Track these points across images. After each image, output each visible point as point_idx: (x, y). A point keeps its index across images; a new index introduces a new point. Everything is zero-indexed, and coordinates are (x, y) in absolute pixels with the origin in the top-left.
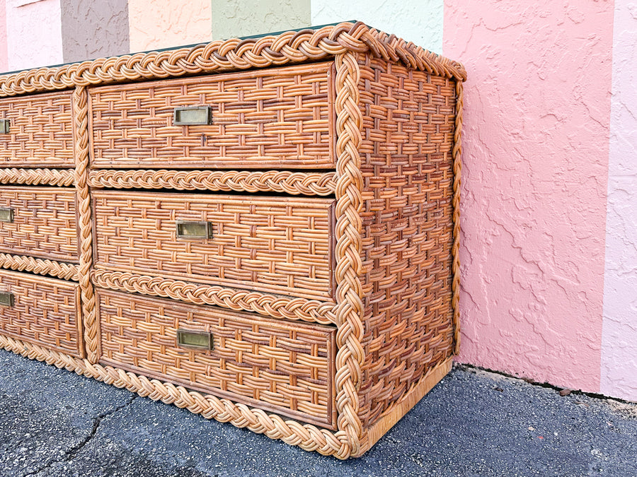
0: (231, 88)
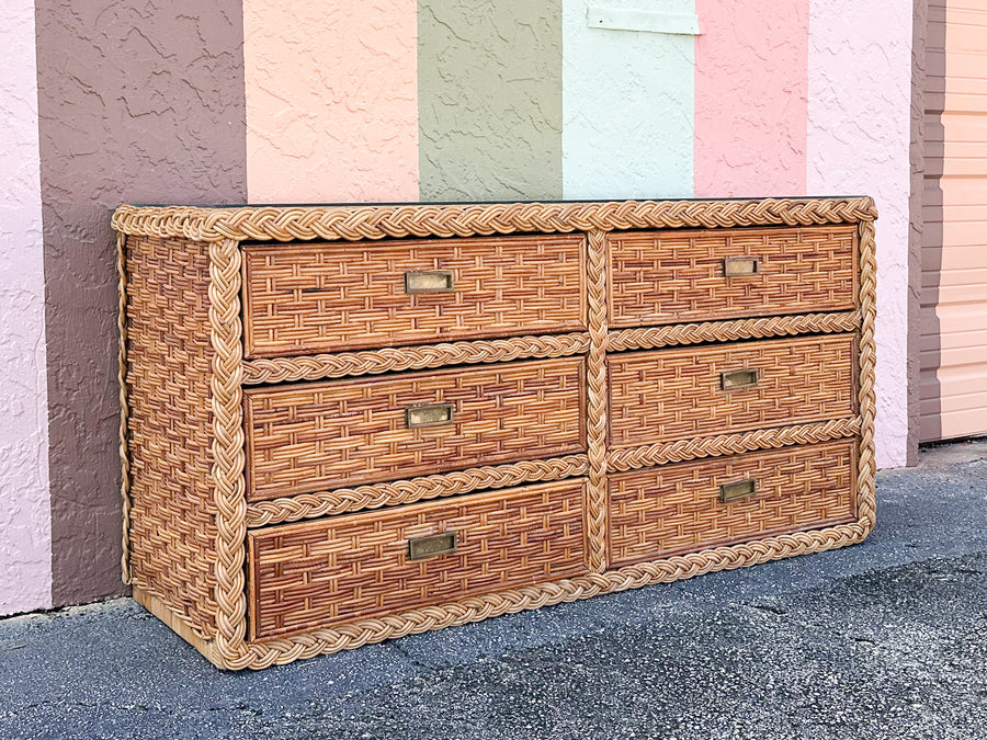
0: (775, 242)
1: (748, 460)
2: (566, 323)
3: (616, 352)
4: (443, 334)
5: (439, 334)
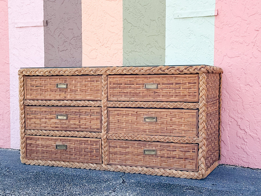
0: (164, 79)
1: (154, 144)
2: (96, 98)
3: (110, 107)
4: (65, 98)
5: (64, 98)
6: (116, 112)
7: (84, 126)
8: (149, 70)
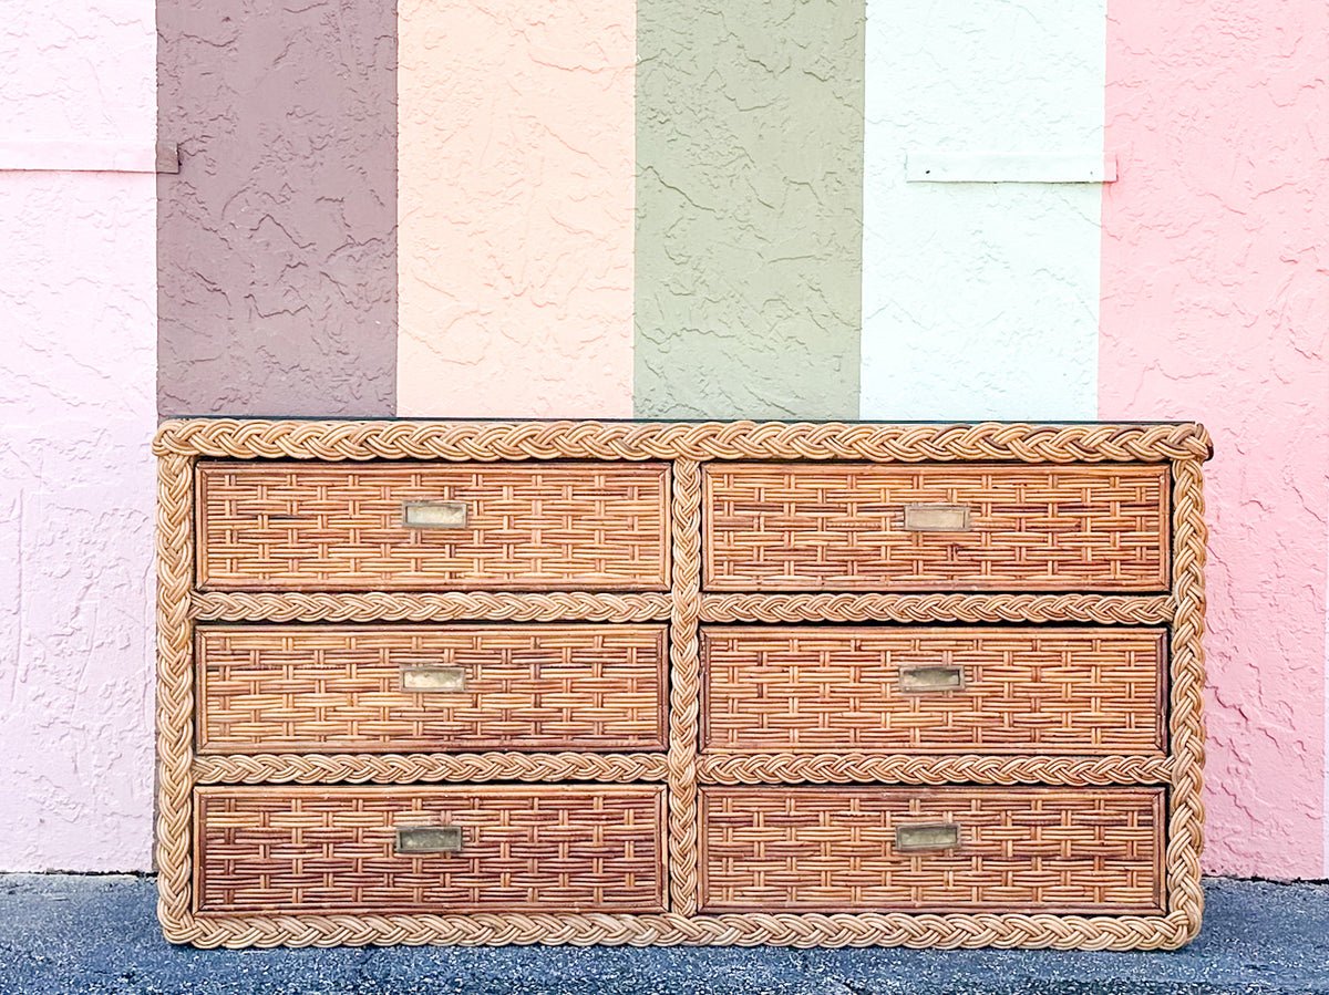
0: (1003, 485)
1: (949, 796)
2: (638, 579)
3: (716, 624)
4: (455, 581)
5: (448, 580)
6: (748, 649)
7: (566, 725)
8: (928, 439)
